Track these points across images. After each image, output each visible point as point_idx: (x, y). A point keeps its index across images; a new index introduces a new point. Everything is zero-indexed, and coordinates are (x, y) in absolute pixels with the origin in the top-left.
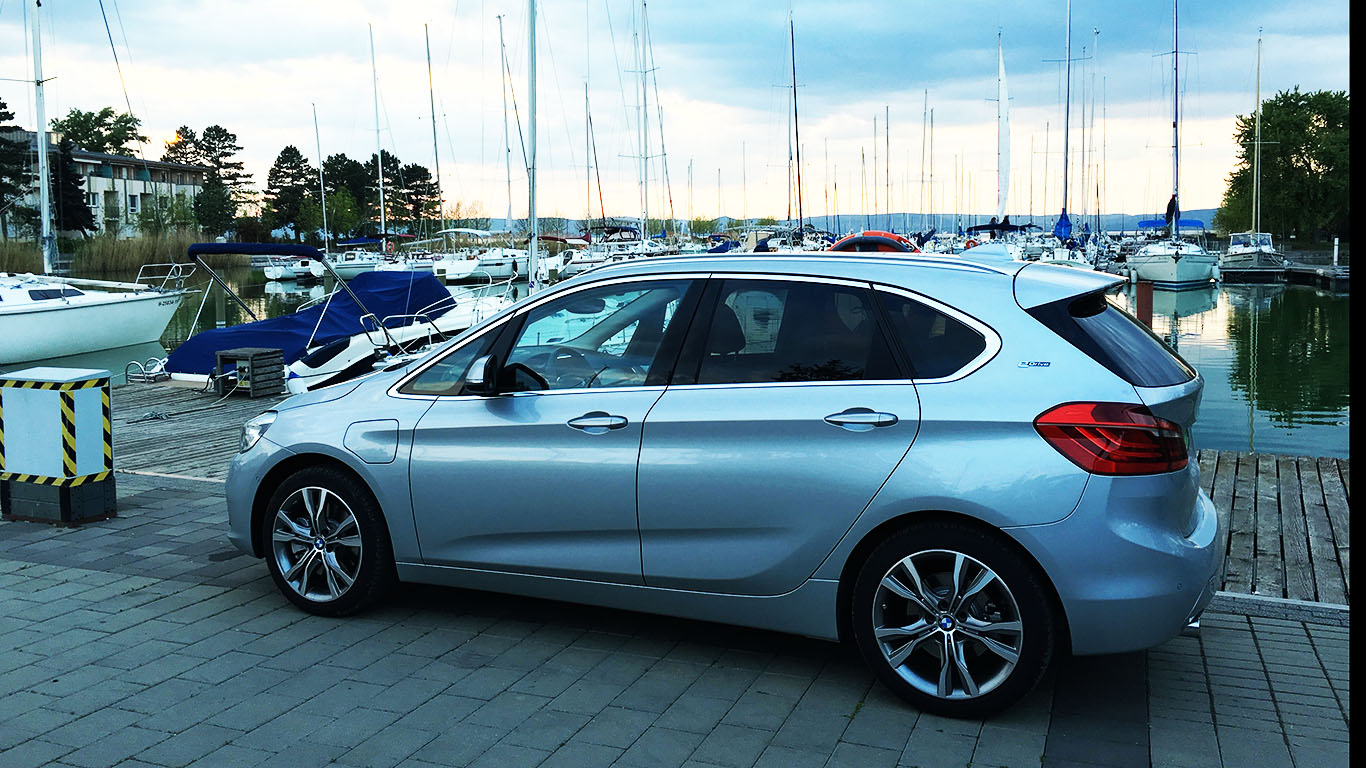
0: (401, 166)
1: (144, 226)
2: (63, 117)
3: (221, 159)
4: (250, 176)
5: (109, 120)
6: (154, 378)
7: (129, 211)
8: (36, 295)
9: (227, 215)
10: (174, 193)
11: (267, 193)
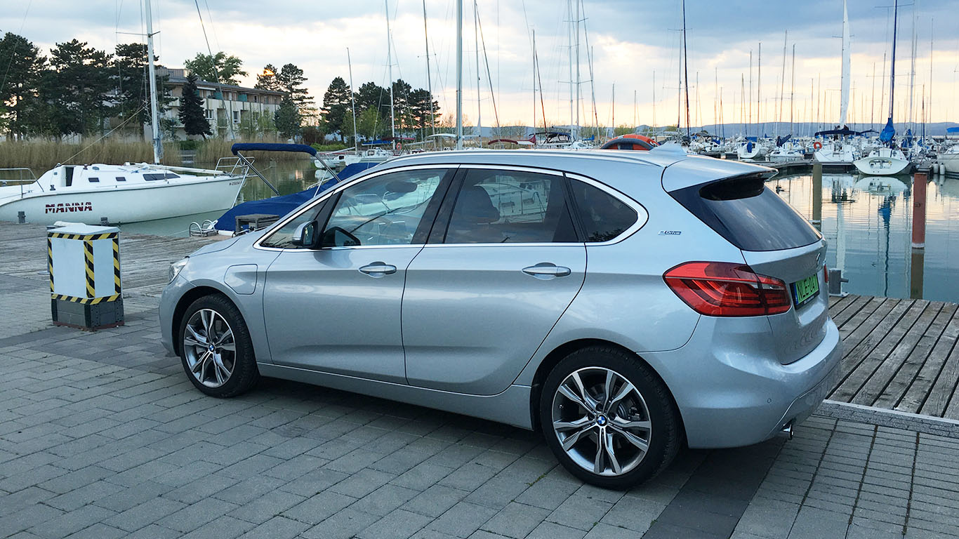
0: (411, 90)
1: (242, 132)
2: (192, 59)
3: (293, 87)
4: (311, 98)
5: (221, 61)
6: (207, 233)
7: (233, 122)
8: (148, 177)
9: (296, 125)
10: (262, 109)
11: (323, 109)
